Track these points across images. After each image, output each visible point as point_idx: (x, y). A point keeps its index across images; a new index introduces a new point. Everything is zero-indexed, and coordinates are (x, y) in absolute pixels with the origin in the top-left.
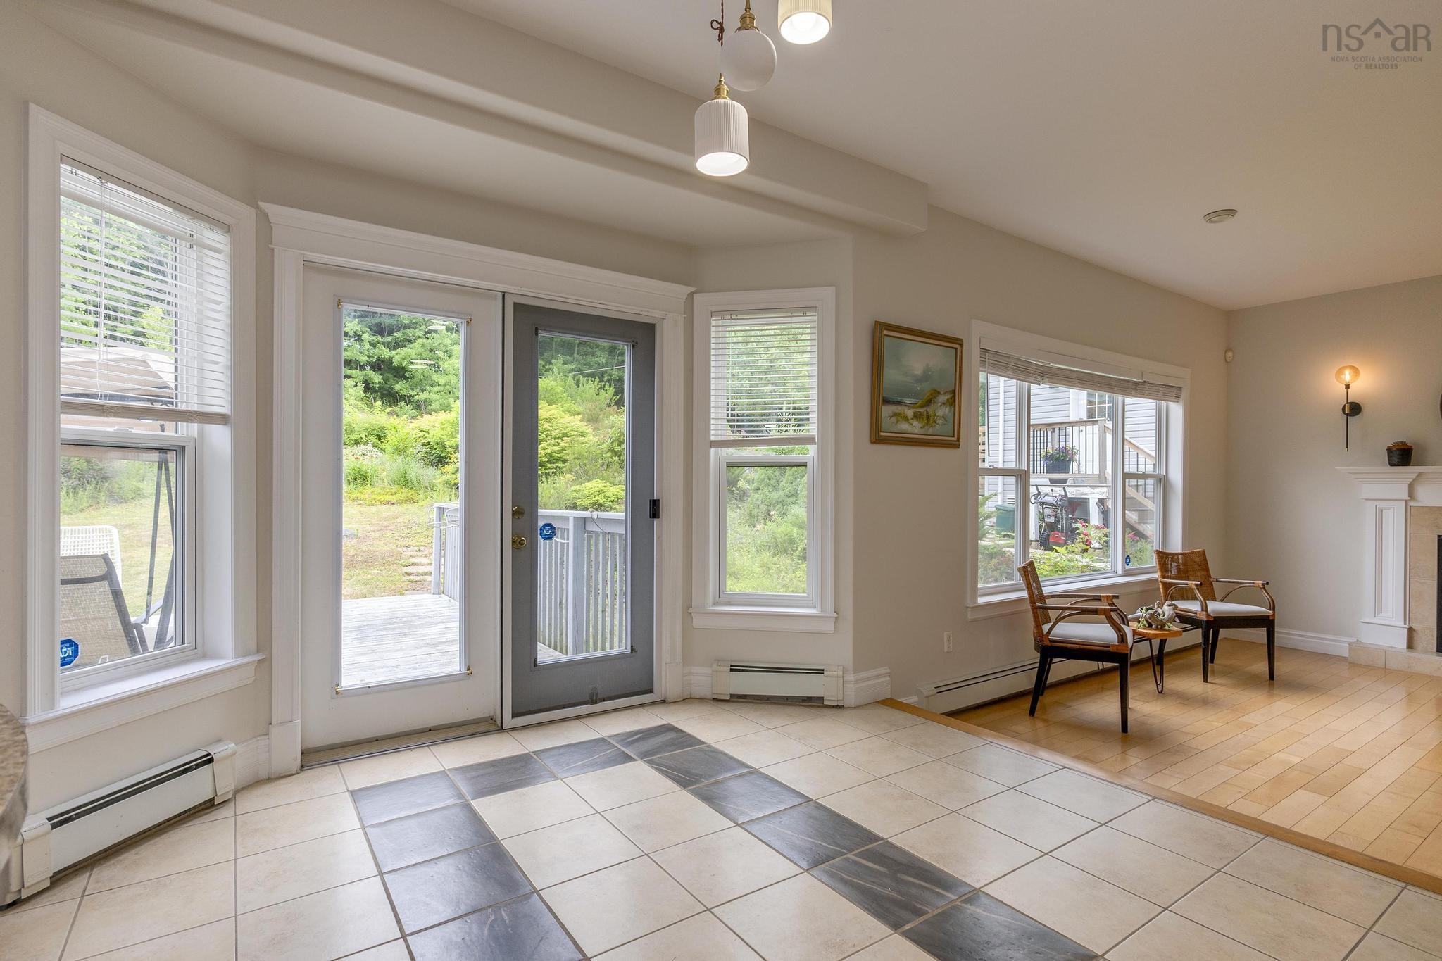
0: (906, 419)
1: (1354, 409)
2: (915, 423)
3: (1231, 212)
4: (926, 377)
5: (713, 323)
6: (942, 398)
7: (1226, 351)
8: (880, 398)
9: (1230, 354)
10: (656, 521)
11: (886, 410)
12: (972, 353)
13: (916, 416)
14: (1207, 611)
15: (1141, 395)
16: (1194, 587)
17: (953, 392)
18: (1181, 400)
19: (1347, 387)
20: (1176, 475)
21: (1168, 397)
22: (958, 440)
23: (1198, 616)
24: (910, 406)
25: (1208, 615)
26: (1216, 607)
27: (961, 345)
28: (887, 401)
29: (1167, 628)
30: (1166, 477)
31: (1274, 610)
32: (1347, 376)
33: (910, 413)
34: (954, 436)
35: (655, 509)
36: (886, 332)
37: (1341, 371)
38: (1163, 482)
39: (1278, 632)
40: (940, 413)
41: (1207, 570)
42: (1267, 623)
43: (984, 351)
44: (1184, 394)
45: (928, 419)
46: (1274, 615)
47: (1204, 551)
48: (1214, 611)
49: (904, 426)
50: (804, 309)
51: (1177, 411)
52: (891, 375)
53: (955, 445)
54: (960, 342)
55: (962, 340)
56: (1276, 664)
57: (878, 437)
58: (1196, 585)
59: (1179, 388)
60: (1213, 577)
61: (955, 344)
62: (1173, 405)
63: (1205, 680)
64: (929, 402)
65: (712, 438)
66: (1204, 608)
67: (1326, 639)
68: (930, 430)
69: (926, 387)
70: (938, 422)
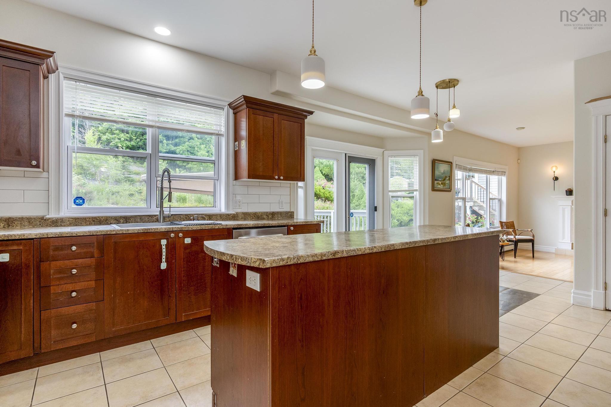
0: (440, 184)
1: (556, 179)
2: (441, 185)
3: (523, 128)
4: (444, 173)
5: (389, 159)
6: (447, 178)
7: (518, 160)
8: (434, 179)
9: (519, 161)
10: (376, 212)
11: (436, 182)
12: (454, 166)
13: (442, 184)
14: (515, 238)
15: (495, 175)
16: (512, 231)
17: (450, 176)
18: (505, 176)
19: (554, 172)
20: (504, 199)
21: (502, 175)
22: (451, 190)
23: (513, 239)
24: (440, 181)
25: (516, 239)
26: (517, 237)
27: (452, 164)
28: (436, 180)
29: (505, 242)
30: (501, 199)
31: (534, 237)
32: (554, 169)
33: (440, 183)
34: (450, 189)
35: (376, 209)
36: (436, 162)
37: (552, 168)
38: (500, 201)
39: (535, 246)
40: (447, 182)
41: (514, 227)
42: (532, 241)
43: (456, 165)
44: (506, 174)
45: (444, 184)
46: (534, 239)
47: (513, 221)
48: (517, 238)
49: (439, 186)
50: (414, 156)
51: (504, 179)
52: (437, 173)
53: (450, 191)
54: (451, 163)
55: (452, 162)
56: (535, 254)
57: (434, 189)
58: (512, 230)
59: (505, 172)
60: (516, 229)
61: (450, 163)
62: (503, 177)
63: (515, 258)
64: (444, 180)
65: (389, 190)
66: (515, 237)
67: (549, 248)
68: (445, 187)
69: (444, 175)
70: (447, 185)
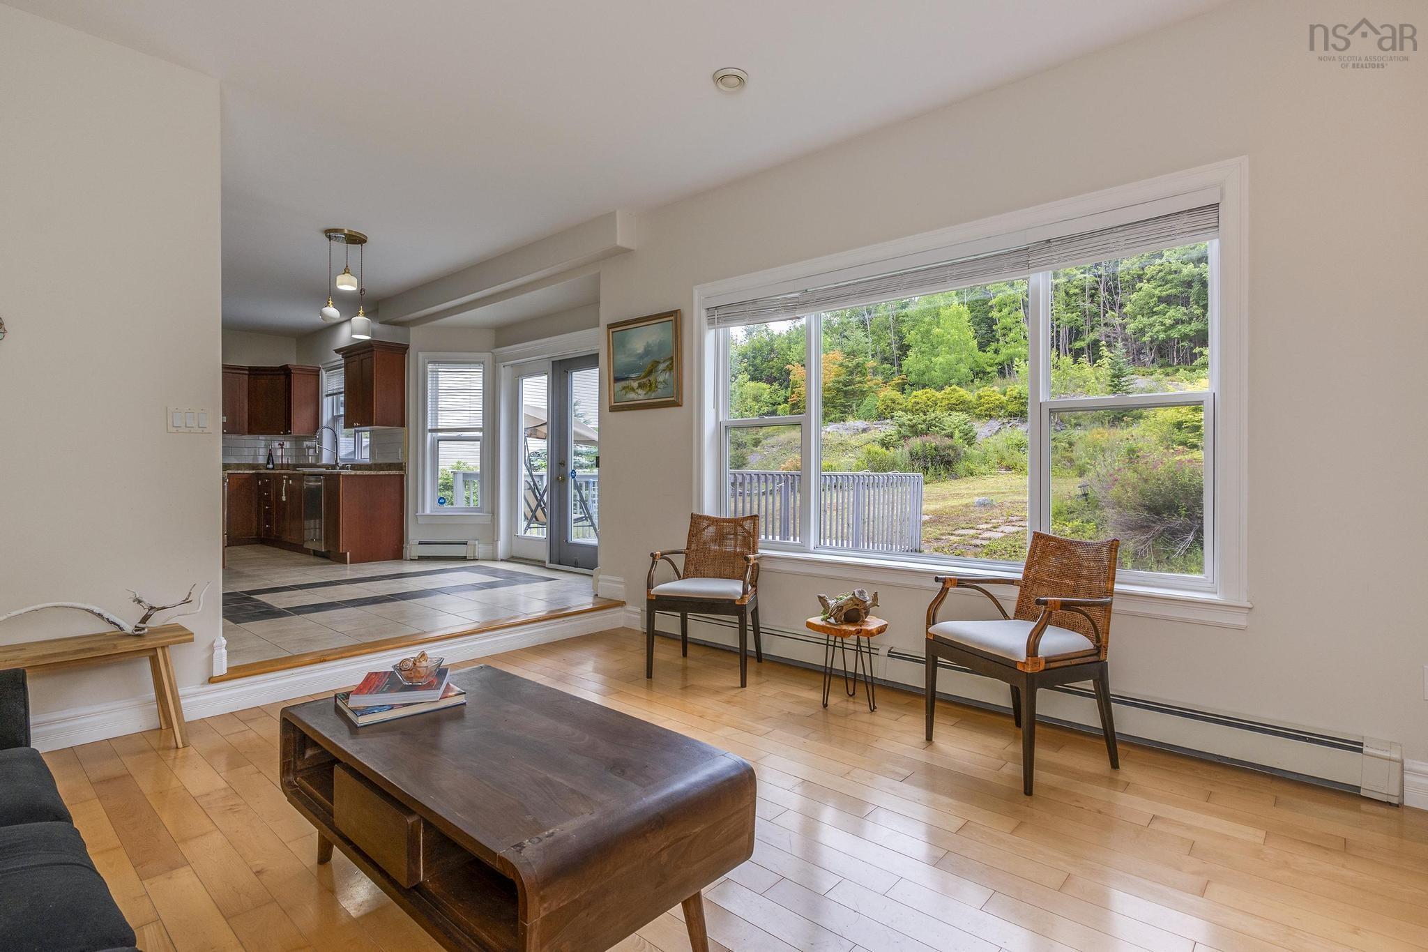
0: (633, 390)
2: (640, 391)
4: (647, 352)
6: (663, 366)
8: (612, 378)
12: (690, 320)
13: (640, 386)
17: (671, 358)
22: (681, 399)
24: (636, 379)
27: (680, 317)
28: (617, 380)
33: (635, 385)
34: (676, 396)
36: (613, 330)
40: (661, 379)
45: (649, 386)
49: (632, 395)
52: (620, 359)
53: (676, 404)
54: (677, 315)
55: (679, 313)
57: (616, 406)
61: (672, 318)
64: (651, 372)
68: (653, 394)
69: (648, 361)
70: (661, 386)
